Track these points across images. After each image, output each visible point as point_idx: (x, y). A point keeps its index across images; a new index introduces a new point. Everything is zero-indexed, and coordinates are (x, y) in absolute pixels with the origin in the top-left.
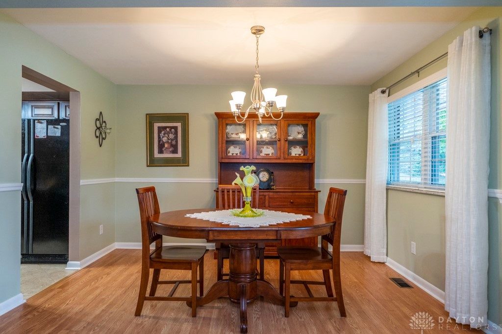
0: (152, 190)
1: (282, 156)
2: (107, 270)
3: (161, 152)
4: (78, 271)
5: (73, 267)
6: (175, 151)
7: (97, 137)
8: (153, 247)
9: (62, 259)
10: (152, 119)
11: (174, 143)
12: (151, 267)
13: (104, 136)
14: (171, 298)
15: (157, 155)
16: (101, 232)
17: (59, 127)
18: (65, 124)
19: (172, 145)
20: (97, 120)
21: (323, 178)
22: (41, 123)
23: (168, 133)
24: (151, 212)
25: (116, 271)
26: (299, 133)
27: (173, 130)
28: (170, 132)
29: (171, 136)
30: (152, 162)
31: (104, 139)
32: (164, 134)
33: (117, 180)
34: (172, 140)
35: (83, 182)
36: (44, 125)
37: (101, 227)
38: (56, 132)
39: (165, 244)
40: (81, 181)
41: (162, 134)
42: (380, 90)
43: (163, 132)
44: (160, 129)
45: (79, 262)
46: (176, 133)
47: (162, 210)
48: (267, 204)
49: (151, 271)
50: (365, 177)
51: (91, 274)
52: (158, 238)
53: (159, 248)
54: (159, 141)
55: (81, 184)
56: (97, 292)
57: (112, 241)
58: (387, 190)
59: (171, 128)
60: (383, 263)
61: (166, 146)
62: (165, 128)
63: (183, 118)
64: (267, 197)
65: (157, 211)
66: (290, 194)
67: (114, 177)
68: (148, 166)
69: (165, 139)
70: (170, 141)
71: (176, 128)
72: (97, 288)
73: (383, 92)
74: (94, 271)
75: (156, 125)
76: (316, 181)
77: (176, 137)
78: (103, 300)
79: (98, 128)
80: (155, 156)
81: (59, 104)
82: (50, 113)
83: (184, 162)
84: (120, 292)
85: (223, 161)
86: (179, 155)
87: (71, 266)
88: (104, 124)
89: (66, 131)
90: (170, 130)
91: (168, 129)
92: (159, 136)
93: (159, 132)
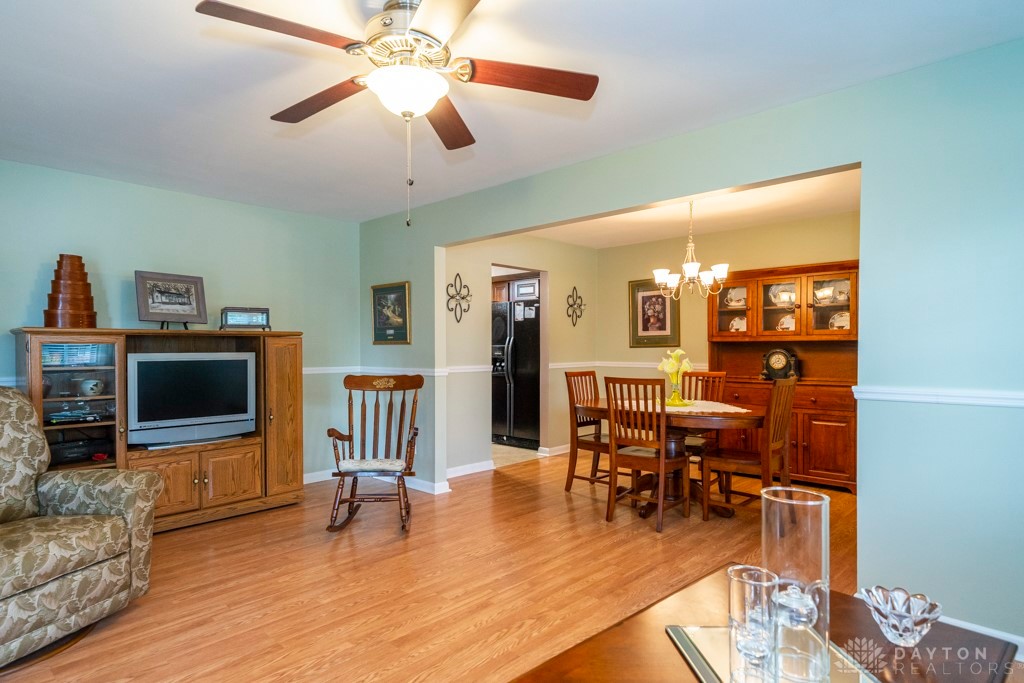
1: (804, 329)
3: (645, 328)
4: (545, 457)
5: (543, 453)
6: (662, 328)
7: (569, 316)
9: (534, 445)
10: (635, 287)
13: (579, 314)
15: (641, 333)
17: (533, 308)
18: (538, 305)
19: (659, 320)
20: (569, 296)
22: (520, 305)
23: (654, 304)
26: (840, 293)
29: (658, 308)
30: (637, 342)
31: (579, 317)
33: (598, 364)
34: (659, 313)
35: (551, 366)
36: (522, 307)
38: (531, 314)
40: (550, 364)
41: (647, 306)
45: (547, 449)
53: (598, 434)
54: (644, 315)
61: (652, 320)
62: (651, 297)
65: (597, 397)
66: (813, 388)
67: (595, 360)
68: (631, 347)
69: (650, 313)
70: (656, 314)
77: (664, 309)
79: (571, 306)
80: (640, 334)
83: (674, 341)
85: (714, 340)
86: (668, 332)
87: (542, 452)
88: (578, 301)
89: (538, 312)
91: (654, 299)
92: (643, 308)
93: (644, 303)
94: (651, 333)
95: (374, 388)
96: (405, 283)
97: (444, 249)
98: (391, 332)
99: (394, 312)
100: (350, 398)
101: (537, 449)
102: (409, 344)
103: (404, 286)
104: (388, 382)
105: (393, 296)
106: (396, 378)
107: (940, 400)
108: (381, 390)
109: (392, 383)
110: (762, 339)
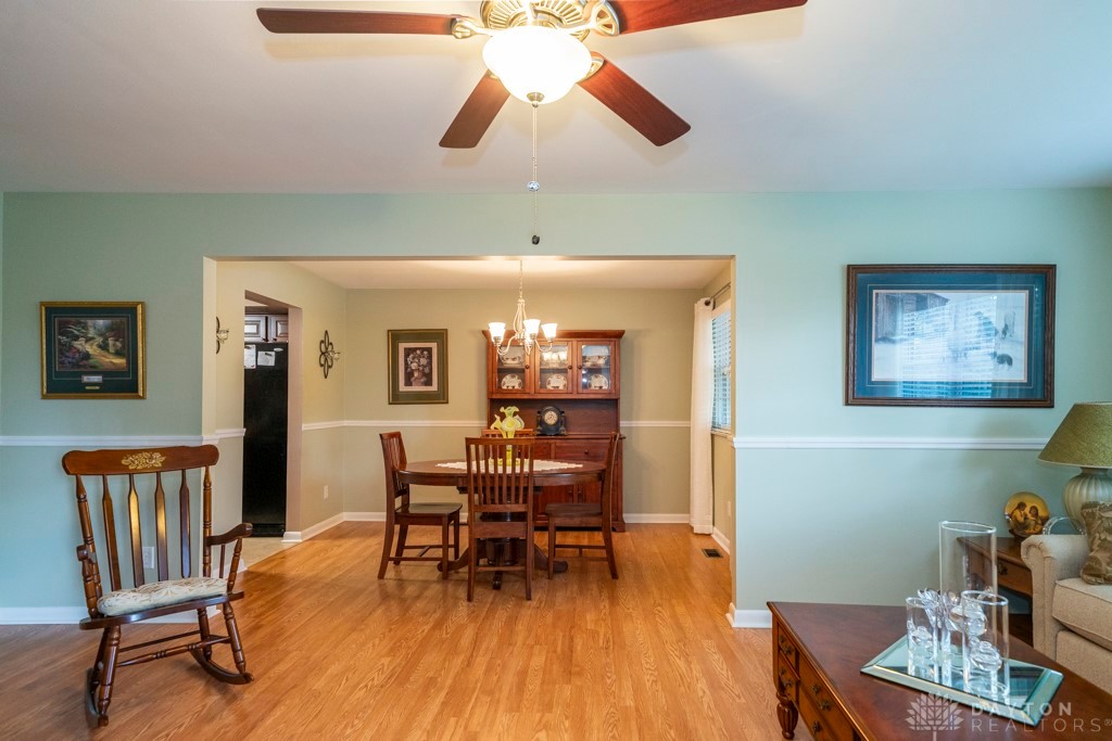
0: (397, 435)
2: (337, 543)
3: (408, 383)
4: (298, 544)
5: (292, 538)
6: (429, 383)
7: (322, 365)
8: (398, 502)
10: (395, 337)
11: (427, 370)
12: (397, 523)
13: (330, 364)
14: (420, 558)
15: (402, 388)
16: (326, 495)
17: (273, 353)
18: (280, 350)
19: (424, 375)
20: (322, 342)
21: (638, 419)
22: (249, 348)
23: (419, 357)
24: (397, 463)
25: (347, 544)
26: (600, 356)
27: (425, 353)
28: (422, 356)
29: (423, 361)
30: (396, 398)
31: (330, 367)
32: (413, 358)
33: (346, 423)
34: (424, 366)
35: (305, 427)
36: (253, 350)
37: (326, 488)
38: (269, 360)
39: (412, 501)
40: (303, 425)
41: (410, 359)
42: (703, 300)
43: (411, 356)
44: (408, 352)
45: (299, 533)
46: (430, 357)
47: (410, 459)
48: (553, 455)
49: (397, 528)
50: (689, 419)
51: (316, 546)
52: (404, 492)
53: (406, 504)
54: (406, 368)
55: (303, 429)
56: (329, 561)
57: (338, 510)
58: (713, 436)
59: (423, 349)
60: (709, 535)
61: (416, 374)
62: (416, 349)
63: (440, 336)
64: (553, 446)
65: (403, 461)
66: (586, 441)
67: (343, 419)
68: (390, 404)
69: (414, 366)
70: (421, 368)
71: (429, 350)
72: (329, 558)
73: (707, 303)
74: (320, 544)
75: (402, 346)
76: (623, 424)
77: (430, 363)
78: (339, 567)
79: (323, 354)
80: (401, 390)
81: (267, 318)
82: (255, 331)
83: (441, 397)
84: (358, 561)
85: (494, 397)
86: (434, 388)
87: (289, 538)
88: (330, 348)
89: (282, 359)
90: (422, 353)
91: (418, 352)
92: (406, 361)
93: (407, 355)
94: (416, 388)
95: (123, 470)
96: (138, 303)
97: (215, 262)
98: (97, 379)
99: (104, 347)
100: (80, 490)
101: (282, 536)
102: (143, 398)
103: (136, 309)
104: (151, 458)
105: (101, 322)
106: (163, 451)
107: (791, 446)
108: (140, 472)
109: (158, 460)
110: (539, 397)
